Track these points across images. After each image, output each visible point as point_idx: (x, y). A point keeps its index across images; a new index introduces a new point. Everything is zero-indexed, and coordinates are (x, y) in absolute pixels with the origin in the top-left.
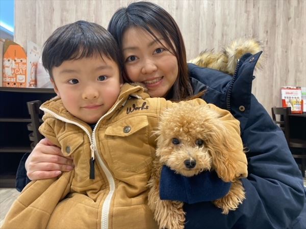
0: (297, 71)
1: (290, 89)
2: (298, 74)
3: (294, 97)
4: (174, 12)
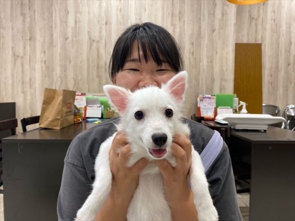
2: (223, 83)
4: (104, 27)
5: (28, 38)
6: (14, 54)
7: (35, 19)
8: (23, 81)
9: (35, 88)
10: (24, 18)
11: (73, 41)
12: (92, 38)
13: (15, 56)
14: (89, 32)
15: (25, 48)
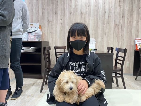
4: (88, 8)
5: (55, 13)
6: (48, 21)
7: (57, 5)
8: (52, 32)
9: (57, 36)
10: (53, 4)
11: (74, 14)
12: (82, 13)
13: (49, 21)
14: (81, 10)
15: (53, 18)
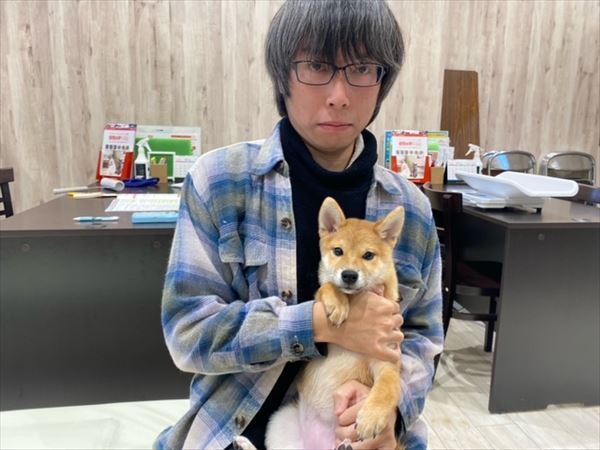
0: (419, 98)
1: (408, 134)
2: (421, 104)
3: (414, 150)
